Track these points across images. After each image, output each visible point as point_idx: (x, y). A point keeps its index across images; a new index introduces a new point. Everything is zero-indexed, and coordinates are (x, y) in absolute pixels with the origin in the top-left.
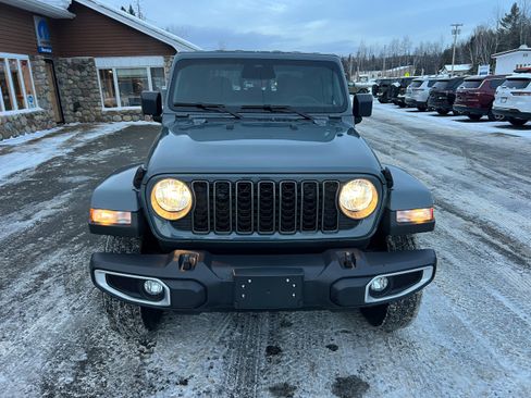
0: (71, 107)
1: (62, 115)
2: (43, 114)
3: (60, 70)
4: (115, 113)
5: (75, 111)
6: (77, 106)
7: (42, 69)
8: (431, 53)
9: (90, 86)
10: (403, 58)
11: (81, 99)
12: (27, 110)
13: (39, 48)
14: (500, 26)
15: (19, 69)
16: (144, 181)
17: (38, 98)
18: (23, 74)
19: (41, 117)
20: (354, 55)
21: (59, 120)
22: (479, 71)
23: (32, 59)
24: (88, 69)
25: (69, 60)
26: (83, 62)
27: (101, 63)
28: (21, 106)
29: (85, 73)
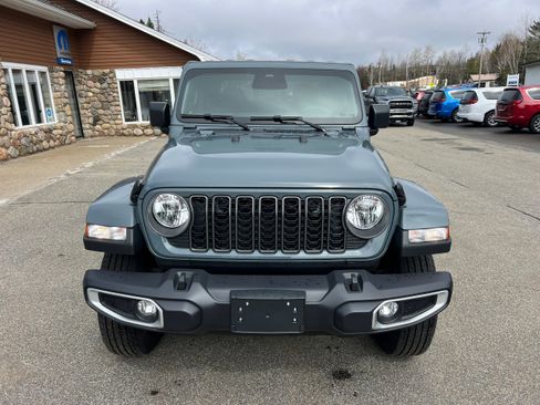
0: (91, 120)
1: (81, 129)
2: (62, 128)
3: (80, 82)
4: (136, 126)
5: (94, 124)
6: (96, 120)
7: (62, 81)
8: (454, 61)
9: (111, 98)
10: (425, 67)
11: (101, 111)
12: (45, 124)
13: (58, 59)
14: (529, 34)
15: (38, 81)
16: (141, 196)
17: (58, 112)
18: (42, 85)
19: (60, 132)
20: (375, 65)
21: (78, 134)
22: (508, 80)
23: (51, 71)
24: (109, 81)
25: (89, 72)
26: (104, 74)
27: (123, 74)
28: (39, 120)
29: (105, 85)
